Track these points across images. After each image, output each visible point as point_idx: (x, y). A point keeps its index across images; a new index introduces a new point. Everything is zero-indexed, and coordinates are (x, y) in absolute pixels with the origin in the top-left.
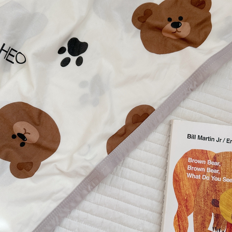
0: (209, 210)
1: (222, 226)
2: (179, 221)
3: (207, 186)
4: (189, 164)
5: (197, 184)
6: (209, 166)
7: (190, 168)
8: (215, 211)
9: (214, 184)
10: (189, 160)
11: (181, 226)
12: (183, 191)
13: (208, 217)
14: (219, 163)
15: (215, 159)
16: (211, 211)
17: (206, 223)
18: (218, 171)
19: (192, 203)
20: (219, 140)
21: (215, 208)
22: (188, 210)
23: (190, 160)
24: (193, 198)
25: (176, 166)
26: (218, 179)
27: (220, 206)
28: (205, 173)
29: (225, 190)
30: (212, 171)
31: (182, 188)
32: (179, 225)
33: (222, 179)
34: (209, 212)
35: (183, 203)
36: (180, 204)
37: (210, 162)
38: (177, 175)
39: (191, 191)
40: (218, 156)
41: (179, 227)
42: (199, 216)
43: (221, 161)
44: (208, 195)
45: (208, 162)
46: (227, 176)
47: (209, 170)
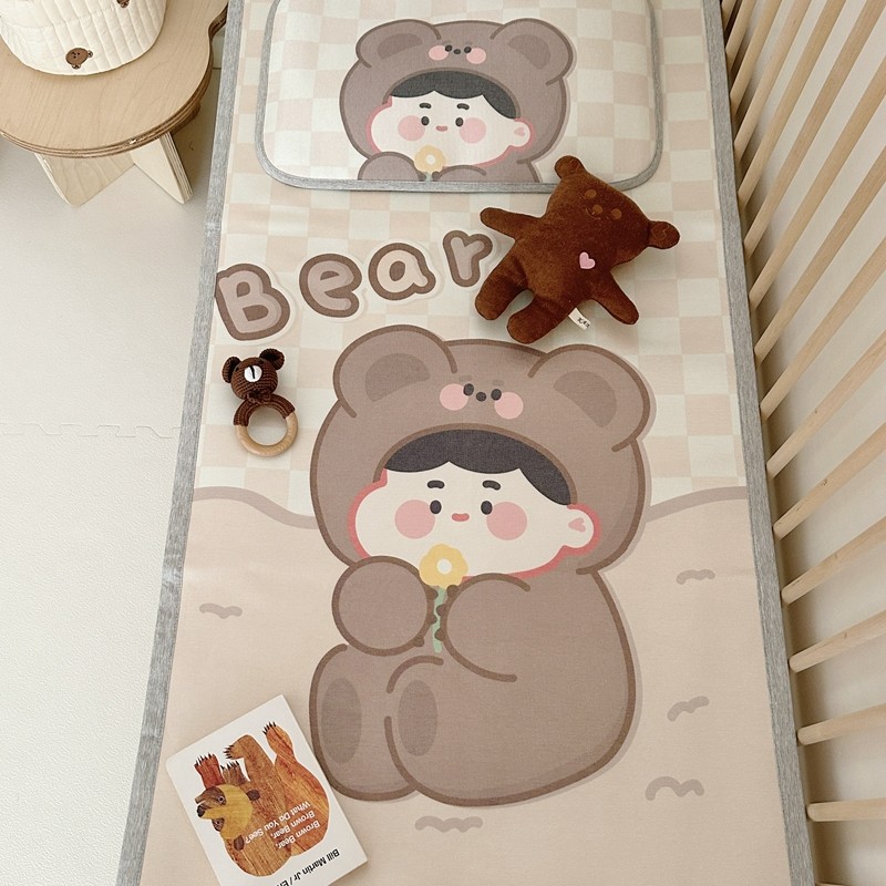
3: (278, 808)
4: (315, 819)
5: (290, 802)
6: (289, 834)
7: (311, 815)
12: (302, 780)
15: (288, 848)
19: (282, 774)
20: (297, 877)
22: (282, 763)
23: (316, 825)
26: (269, 826)
28: (288, 823)
29: (252, 820)
33: (263, 830)
35: (292, 767)
36: (296, 763)
37: (290, 840)
39: (292, 788)
43: (279, 852)
44: (269, 799)
47: (286, 829)
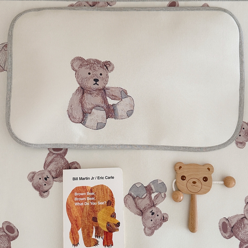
0: (91, 225)
1: (101, 234)
2: (73, 235)
8: (95, 225)
9: (92, 207)
10: (75, 194)
11: (75, 238)
13: (91, 229)
14: (94, 193)
16: (93, 225)
17: (90, 233)
18: (94, 198)
21: (95, 223)
24: (80, 218)
25: (68, 200)
27: (98, 221)
30: (90, 199)
31: (72, 213)
32: (73, 238)
34: (92, 226)
38: (69, 205)
40: (93, 188)
41: (73, 239)
42: (86, 230)
45: (87, 194)
46: (100, 201)
